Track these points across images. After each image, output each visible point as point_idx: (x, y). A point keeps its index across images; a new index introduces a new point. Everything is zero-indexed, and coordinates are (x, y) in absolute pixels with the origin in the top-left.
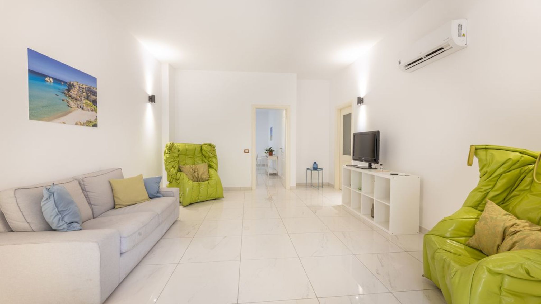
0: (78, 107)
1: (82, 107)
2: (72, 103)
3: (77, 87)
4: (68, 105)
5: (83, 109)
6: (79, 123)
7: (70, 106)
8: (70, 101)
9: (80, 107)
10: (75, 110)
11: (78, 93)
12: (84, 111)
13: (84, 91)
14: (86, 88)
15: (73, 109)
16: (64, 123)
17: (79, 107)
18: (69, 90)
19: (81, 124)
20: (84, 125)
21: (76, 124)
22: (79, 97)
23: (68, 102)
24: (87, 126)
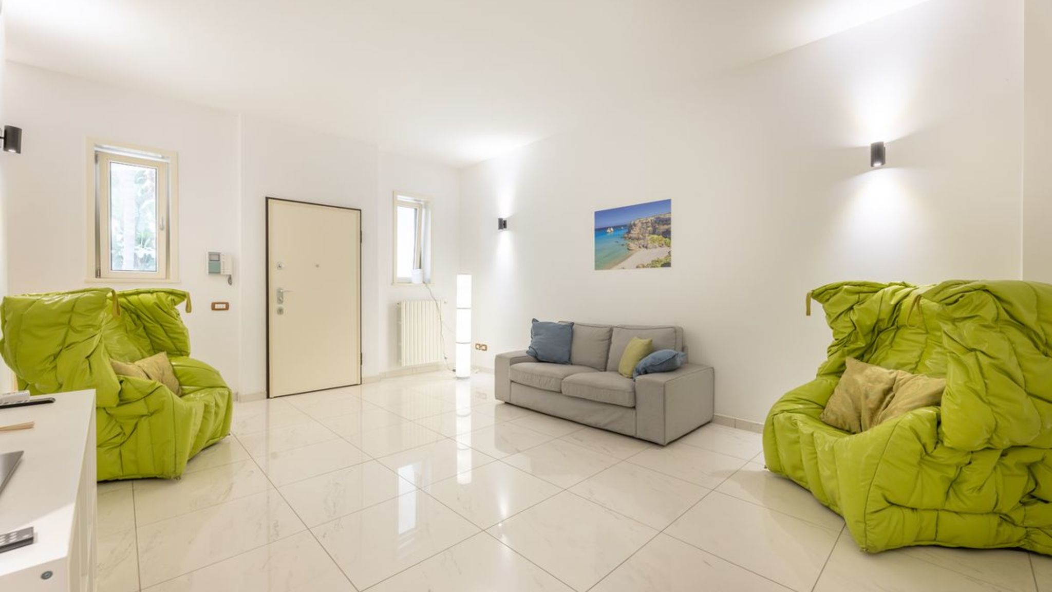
0: (640, 247)
1: (645, 245)
2: (632, 245)
3: (640, 225)
4: (629, 249)
5: (646, 248)
6: (641, 266)
7: (630, 248)
8: (630, 243)
9: (643, 246)
10: (637, 251)
11: (640, 231)
12: (649, 250)
13: (650, 224)
14: (651, 220)
15: (633, 251)
16: (623, 268)
17: (641, 246)
18: (629, 232)
19: (644, 267)
20: (648, 267)
21: (638, 267)
22: (642, 235)
23: (628, 245)
24: (652, 267)
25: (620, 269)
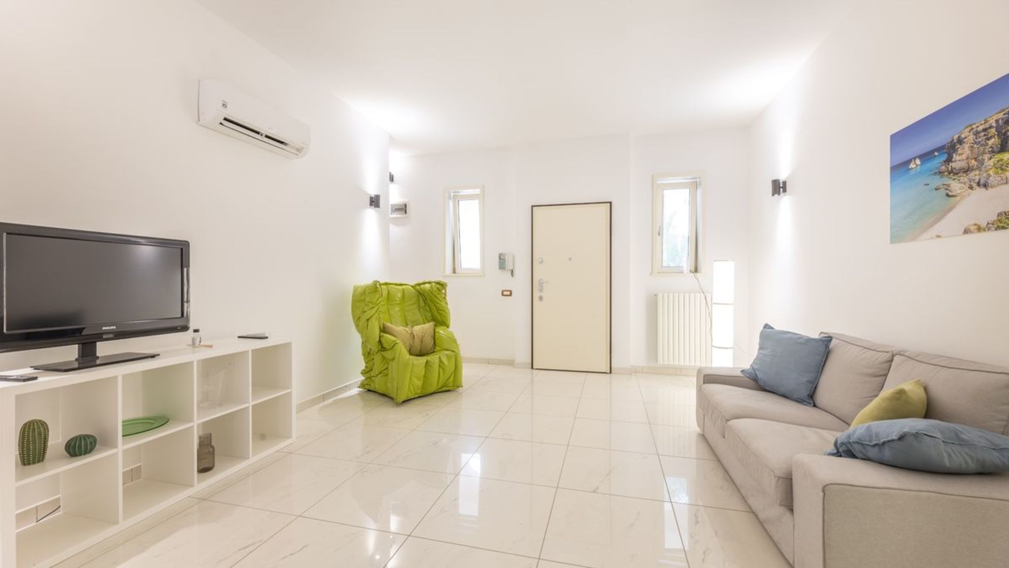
0: (971, 188)
1: (982, 182)
2: (956, 186)
3: (971, 137)
4: (948, 195)
5: (985, 186)
6: (973, 228)
7: (950, 194)
8: (952, 183)
9: (979, 184)
10: (963, 197)
11: (972, 151)
12: (990, 190)
13: (993, 130)
14: (997, 121)
15: (958, 198)
16: (938, 236)
17: (974, 185)
18: (949, 160)
19: (979, 229)
20: (989, 229)
21: (966, 232)
22: (975, 159)
23: (947, 187)
24: (998, 228)
25: (932, 238)
